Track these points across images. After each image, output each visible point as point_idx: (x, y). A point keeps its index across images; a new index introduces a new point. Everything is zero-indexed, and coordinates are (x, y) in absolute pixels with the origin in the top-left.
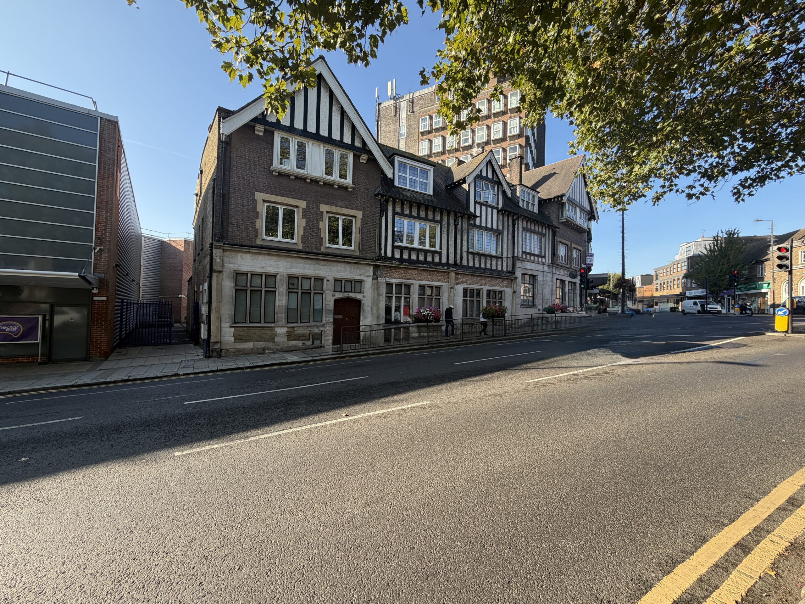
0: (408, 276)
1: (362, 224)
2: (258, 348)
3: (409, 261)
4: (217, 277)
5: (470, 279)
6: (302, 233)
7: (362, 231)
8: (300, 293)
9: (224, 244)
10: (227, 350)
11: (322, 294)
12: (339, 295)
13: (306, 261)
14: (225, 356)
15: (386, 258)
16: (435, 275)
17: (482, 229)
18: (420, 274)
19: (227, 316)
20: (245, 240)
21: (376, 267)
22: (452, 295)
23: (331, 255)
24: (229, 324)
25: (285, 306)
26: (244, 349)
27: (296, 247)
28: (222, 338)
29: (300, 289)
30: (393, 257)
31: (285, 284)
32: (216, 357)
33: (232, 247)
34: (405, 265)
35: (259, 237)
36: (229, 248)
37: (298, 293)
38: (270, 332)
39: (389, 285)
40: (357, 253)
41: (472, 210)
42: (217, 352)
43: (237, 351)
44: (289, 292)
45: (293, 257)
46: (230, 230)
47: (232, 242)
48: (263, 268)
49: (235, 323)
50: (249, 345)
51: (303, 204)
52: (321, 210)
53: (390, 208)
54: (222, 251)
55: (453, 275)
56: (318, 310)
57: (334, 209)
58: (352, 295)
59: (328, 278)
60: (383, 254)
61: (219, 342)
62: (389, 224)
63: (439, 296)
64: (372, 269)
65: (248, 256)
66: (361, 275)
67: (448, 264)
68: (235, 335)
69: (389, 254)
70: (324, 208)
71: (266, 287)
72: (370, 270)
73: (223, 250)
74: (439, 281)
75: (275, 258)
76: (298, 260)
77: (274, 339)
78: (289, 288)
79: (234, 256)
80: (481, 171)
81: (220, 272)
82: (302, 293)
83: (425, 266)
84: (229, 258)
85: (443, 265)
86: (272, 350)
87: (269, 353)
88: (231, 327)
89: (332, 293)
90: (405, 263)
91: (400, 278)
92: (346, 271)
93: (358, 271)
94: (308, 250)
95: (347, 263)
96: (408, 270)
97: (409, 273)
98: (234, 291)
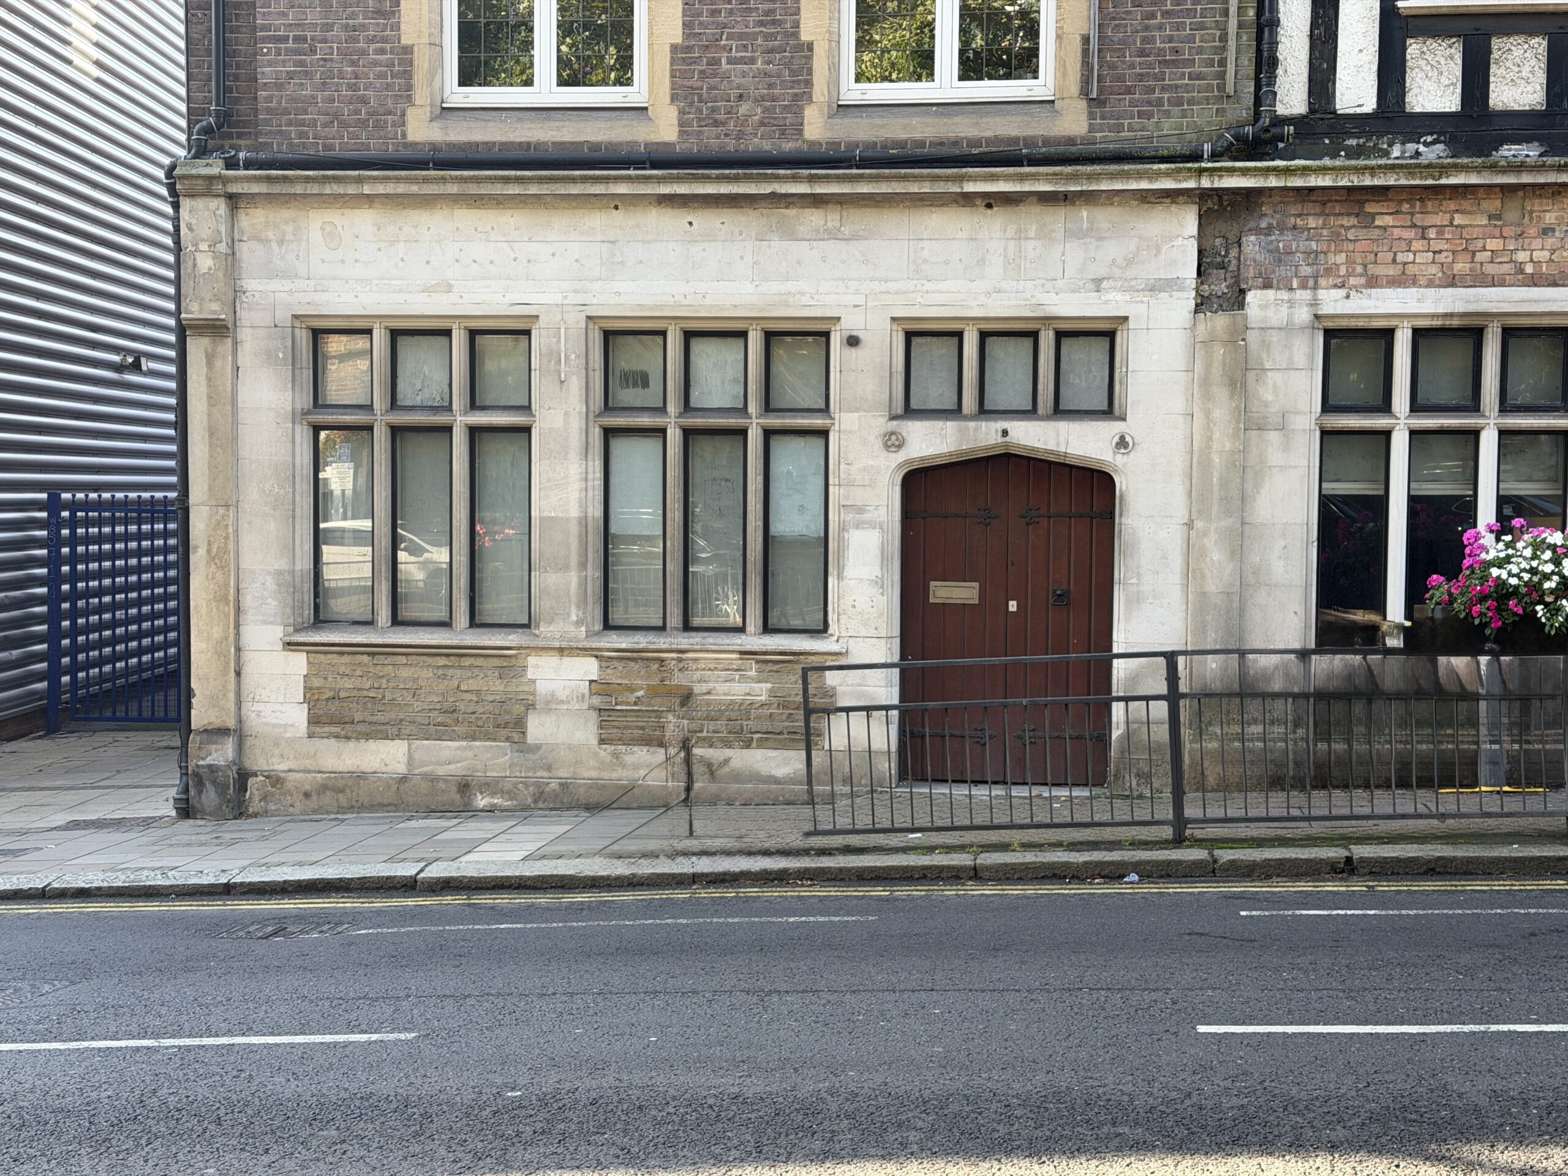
0: (1536, 254)
2: (433, 779)
3: (1557, 121)
4: (210, 359)
8: (674, 436)
9: (231, 164)
10: (275, 780)
11: (824, 434)
12: (933, 442)
14: (266, 813)
15: (1323, 123)
19: (271, 584)
20: (344, 125)
21: (1222, 211)
24: (276, 633)
25: (583, 522)
26: (360, 777)
27: (642, 136)
28: (250, 711)
29: (672, 408)
30: (1392, 114)
31: (575, 385)
32: (219, 816)
33: (269, 179)
35: (421, 95)
36: (255, 188)
37: (662, 432)
38: (498, 686)
39: (1356, 344)
40: (1074, 123)
42: (221, 788)
43: (323, 788)
44: (609, 433)
45: (617, 202)
46: (267, 73)
47: (279, 148)
48: (449, 288)
49: (320, 619)
50: (388, 757)
54: (220, 206)
58: (1035, 436)
59: (851, 323)
60: (1293, 99)
61: (238, 733)
64: (1191, 228)
65: (362, 222)
66: (1097, 285)
68: (311, 696)
69: (1357, 91)
71: (474, 405)
72: (1177, 240)
73: (233, 200)
76: (654, 219)
77: (520, 724)
78: (608, 407)
79: (289, 229)
81: (217, 329)
82: (689, 434)
84: (266, 242)
86: (510, 794)
87: (491, 810)
88: (290, 645)
89: (880, 423)
90: (1508, 151)
91: (1452, 281)
92: (982, 262)
93: (1075, 253)
94: (713, 141)
95: (991, 201)
96: (1536, 205)
97: (1547, 231)
98: (303, 435)
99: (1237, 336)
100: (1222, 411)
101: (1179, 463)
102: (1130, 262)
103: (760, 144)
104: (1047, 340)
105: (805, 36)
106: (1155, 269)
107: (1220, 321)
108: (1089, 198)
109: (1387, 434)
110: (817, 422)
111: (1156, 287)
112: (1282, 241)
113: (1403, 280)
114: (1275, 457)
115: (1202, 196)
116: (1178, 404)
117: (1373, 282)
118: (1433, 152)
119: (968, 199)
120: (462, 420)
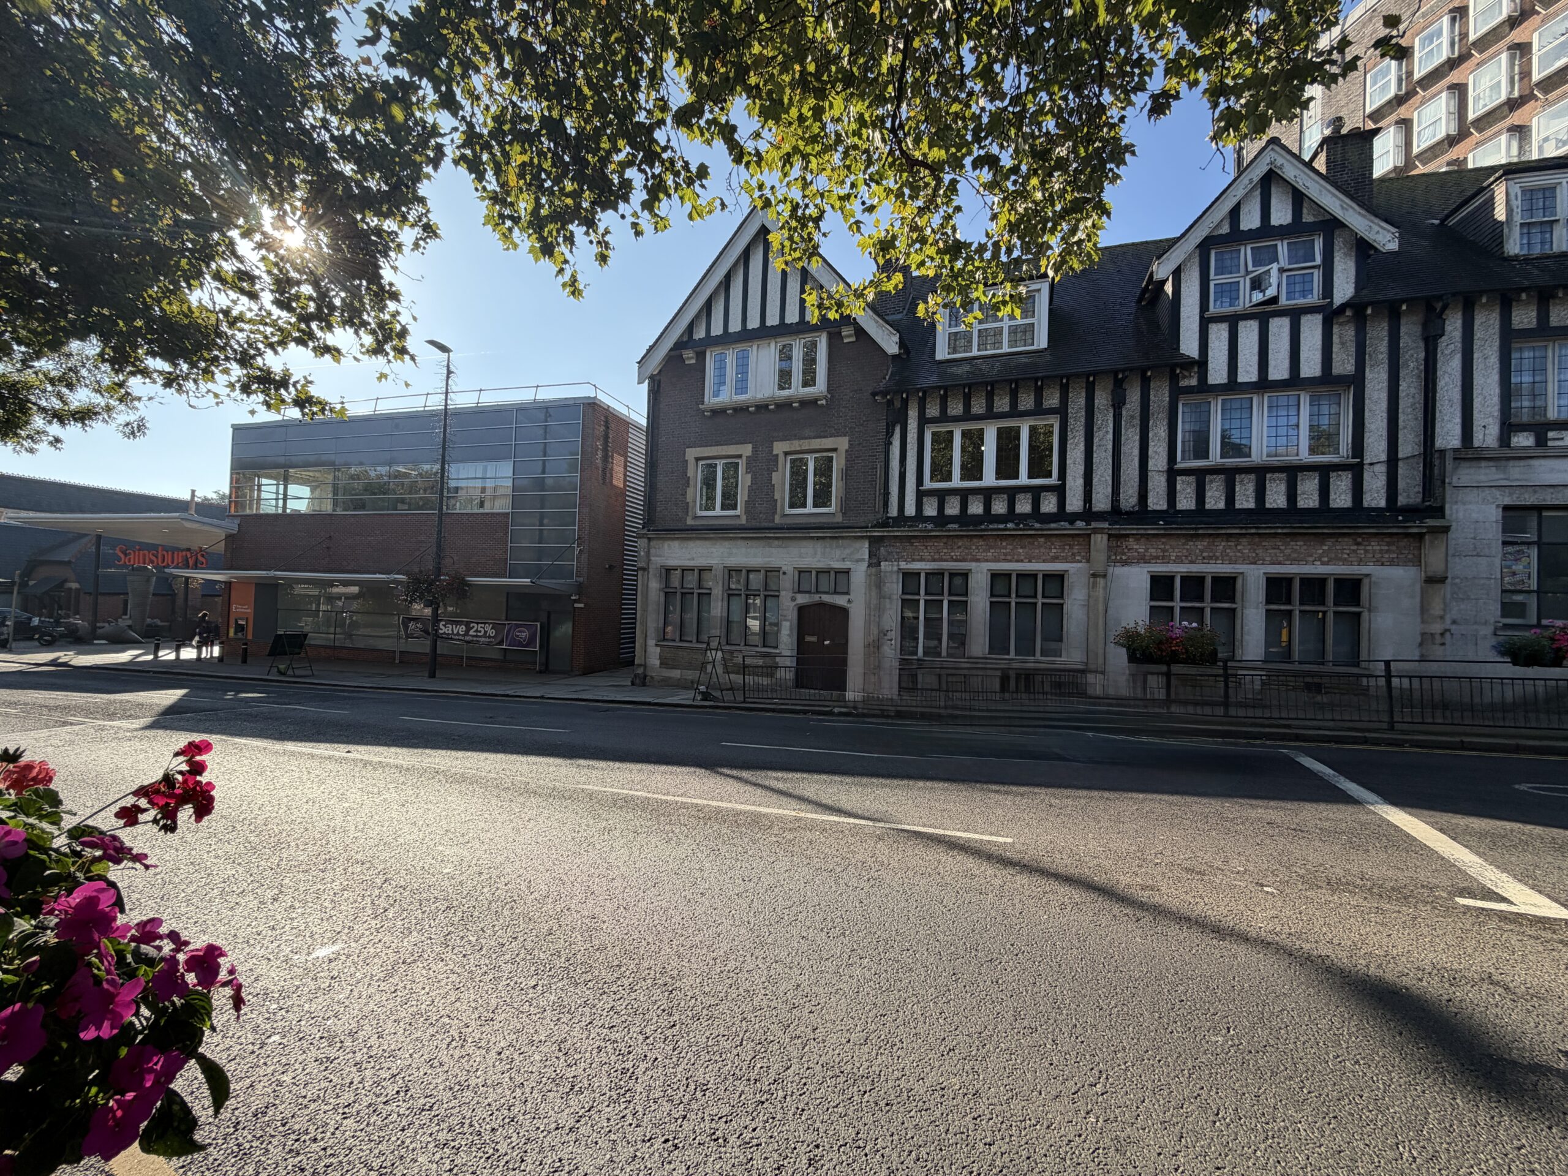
0: (956, 553)
1: (847, 460)
3: (963, 518)
4: (643, 577)
6: (749, 498)
7: (848, 474)
8: (743, 597)
9: (649, 528)
11: (777, 597)
12: (802, 599)
13: (750, 543)
14: (649, 685)
15: (901, 517)
17: (1243, 392)
18: (991, 547)
19: (654, 630)
20: (674, 521)
21: (874, 542)
22: (1100, 592)
23: (788, 529)
24: (654, 642)
25: (721, 617)
26: (670, 678)
27: (737, 522)
28: (648, 661)
29: (743, 589)
30: (919, 516)
31: (722, 583)
32: (640, 684)
33: (658, 534)
34: (949, 530)
35: (690, 513)
36: (656, 536)
37: (741, 595)
39: (910, 577)
40: (839, 518)
42: (641, 679)
43: (662, 680)
44: (729, 595)
45: (731, 539)
46: (660, 509)
47: (660, 527)
48: (696, 559)
49: (664, 639)
50: (676, 674)
51: (747, 450)
52: (775, 452)
53: (913, 414)
54: (646, 540)
55: (1100, 542)
57: (795, 445)
58: (826, 598)
59: (784, 568)
60: (894, 512)
61: (645, 666)
62: (909, 447)
63: (1062, 597)
64: (867, 545)
66: (843, 560)
67: (1088, 514)
68: (661, 658)
69: (910, 510)
70: (779, 448)
71: (698, 588)
72: (863, 550)
73: (649, 539)
74: (1054, 559)
75: (708, 543)
76: (740, 543)
77: (705, 668)
78: (728, 589)
79: (660, 546)
81: (646, 570)
82: (747, 596)
83: (1010, 525)
84: (655, 549)
85: (1073, 518)
88: (657, 645)
89: (791, 594)
90: (950, 526)
91: (934, 560)
92: (815, 554)
93: (838, 552)
94: (754, 524)
95: (818, 538)
96: (956, 540)
97: (959, 547)
98: (662, 595)
99: (879, 574)
100: (874, 594)
101: (863, 606)
102: (852, 554)
103: (765, 524)
104: (832, 574)
105: (777, 498)
106: (858, 556)
107: (874, 570)
108: (842, 538)
109: (918, 601)
110: (777, 594)
111: (858, 561)
112: (890, 549)
113: (921, 560)
114: (888, 606)
115: (870, 537)
116: (863, 591)
117: (914, 560)
118: (930, 526)
119: (812, 538)
120: (696, 591)
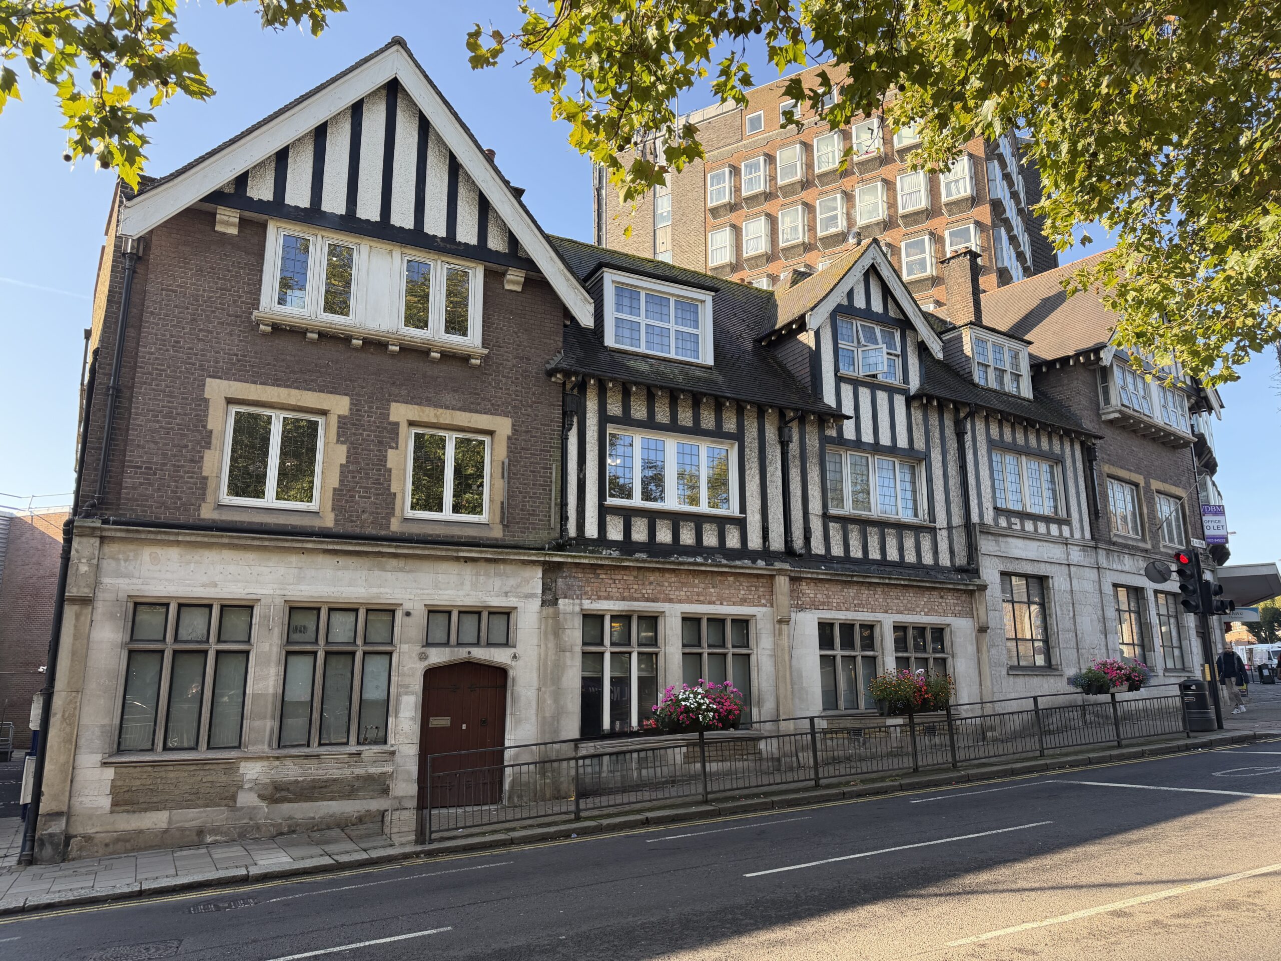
0: (648, 591)
1: (511, 450)
2: (182, 830)
3: (651, 547)
4: (78, 616)
5: (837, 594)
6: (336, 485)
7: (510, 471)
8: (321, 655)
9: (105, 522)
10: (88, 838)
11: (390, 654)
12: (438, 657)
13: (343, 561)
14: (80, 858)
15: (581, 541)
16: (730, 586)
17: (864, 451)
18: (684, 585)
19: (97, 732)
20: (167, 508)
21: (551, 569)
22: (785, 642)
23: (418, 542)
24: (98, 757)
25: (275, 695)
26: (140, 832)
27: (316, 523)
28: (76, 801)
29: (322, 641)
30: (602, 540)
31: (276, 631)
32: (52, 861)
33: (128, 531)
34: (637, 560)
35: (210, 498)
36: (119, 534)
37: (315, 653)
38: (224, 778)
39: (593, 620)
40: (497, 533)
41: (829, 398)
42: (55, 846)
43: (117, 840)
44: (288, 653)
45: (304, 551)
46: (128, 482)
47: (129, 516)
48: (216, 586)
49: (120, 751)
50: (157, 820)
51: (340, 405)
52: (392, 418)
53: (592, 405)
54: (98, 541)
55: (782, 582)
56: (375, 703)
57: (429, 414)
58: (480, 654)
59: (408, 606)
60: (572, 531)
61: (67, 814)
62: (589, 447)
63: (747, 646)
64: (540, 575)
65: (174, 553)
66: (506, 594)
67: (766, 554)
68: (115, 790)
69: (592, 531)
70: (400, 412)
71: (219, 640)
72: (535, 579)
73: (103, 539)
74: (743, 602)
75: (251, 557)
76: (321, 559)
77: (234, 797)
78: (288, 642)
79: (131, 554)
80: (850, 294)
81: (86, 601)
82: (327, 654)
83: (699, 560)
84: (118, 560)
85: (754, 556)
86: (225, 834)
87: (214, 843)
88: (105, 764)
89: (418, 649)
90: (638, 555)
91: (624, 599)
92: (462, 584)
93: (498, 582)
94: (349, 528)
95: (467, 560)
96: (647, 574)
97: (651, 583)
98: (125, 655)
99: (557, 614)
100: (551, 645)
101: (535, 665)
102: (518, 586)
103: (371, 531)
104: (485, 615)
105: (393, 490)
106: (527, 590)
107: (551, 610)
108: (504, 561)
109: (602, 654)
110: (388, 648)
111: (526, 596)
112: (570, 581)
113: (609, 598)
114: (569, 663)
115: (544, 563)
116: (535, 641)
117: (599, 598)
118: (615, 554)
119: (457, 559)
120: (213, 647)
